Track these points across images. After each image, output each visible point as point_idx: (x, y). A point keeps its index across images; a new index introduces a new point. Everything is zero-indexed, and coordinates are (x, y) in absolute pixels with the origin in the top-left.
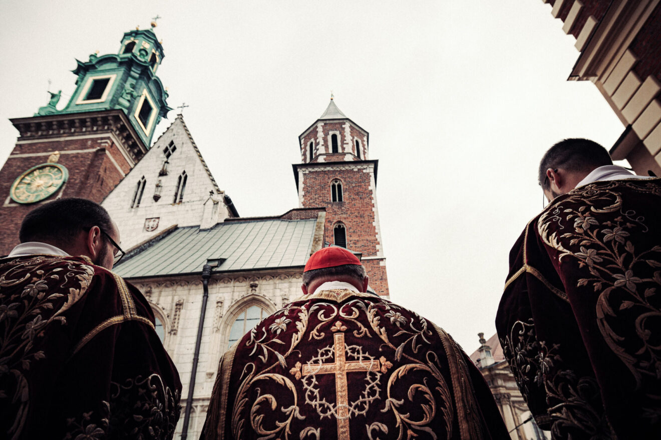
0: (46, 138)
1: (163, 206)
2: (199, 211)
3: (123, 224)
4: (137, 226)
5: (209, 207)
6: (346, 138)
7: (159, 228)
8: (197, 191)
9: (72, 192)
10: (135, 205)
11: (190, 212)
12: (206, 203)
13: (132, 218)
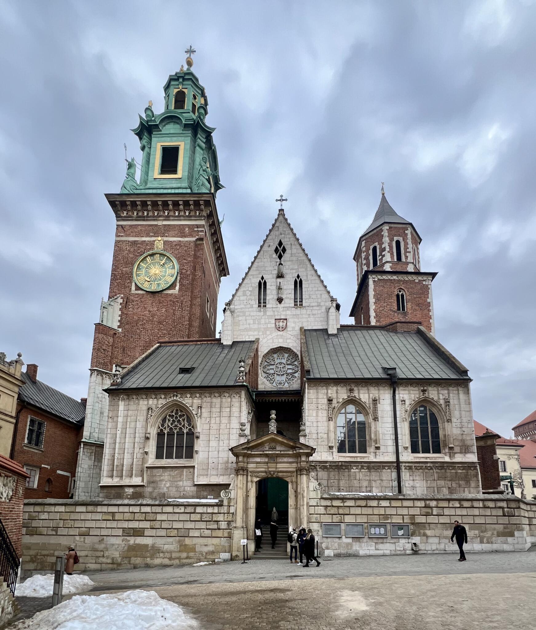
1: (288, 308)
2: (319, 316)
3: (257, 322)
4: (269, 326)
5: (333, 314)
6: (408, 246)
7: (289, 329)
8: (314, 297)
9: (187, 283)
10: (262, 305)
11: (311, 316)
12: (328, 310)
13: (263, 317)
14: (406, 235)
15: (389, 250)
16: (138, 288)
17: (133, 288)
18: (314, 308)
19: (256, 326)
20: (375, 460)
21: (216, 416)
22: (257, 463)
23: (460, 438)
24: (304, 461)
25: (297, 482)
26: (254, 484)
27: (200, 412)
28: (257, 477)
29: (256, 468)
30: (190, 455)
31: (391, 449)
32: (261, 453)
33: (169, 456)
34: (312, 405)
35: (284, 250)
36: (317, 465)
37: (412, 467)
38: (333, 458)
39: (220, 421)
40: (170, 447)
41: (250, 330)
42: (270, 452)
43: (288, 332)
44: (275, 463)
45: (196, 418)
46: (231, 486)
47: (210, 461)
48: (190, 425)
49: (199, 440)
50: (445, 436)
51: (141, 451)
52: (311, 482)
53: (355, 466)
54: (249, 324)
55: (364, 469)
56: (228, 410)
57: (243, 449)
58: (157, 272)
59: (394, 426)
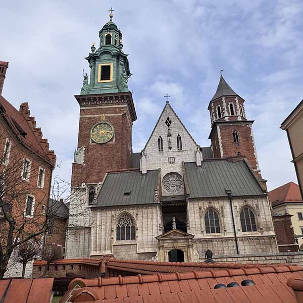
1: (174, 152)
2: (191, 155)
3: (159, 160)
4: (165, 161)
5: (198, 155)
6: (237, 107)
8: (188, 145)
9: (119, 138)
10: (161, 150)
11: (187, 155)
12: (196, 152)
13: (162, 157)
14: (235, 101)
15: (226, 110)
17: (91, 142)
18: (188, 151)
20: (224, 237)
21: (145, 218)
22: (168, 243)
23: (265, 223)
24: (190, 242)
25: (188, 252)
26: (167, 253)
27: (137, 217)
28: (168, 250)
30: (134, 237)
31: (232, 231)
32: (170, 238)
33: (123, 239)
35: (170, 122)
36: (196, 241)
37: (243, 239)
38: (204, 237)
39: (148, 221)
40: (123, 234)
41: (155, 164)
42: (174, 238)
43: (175, 164)
44: (176, 243)
45: (135, 219)
46: (157, 254)
47: (144, 241)
48: (132, 223)
49: (138, 231)
50: (258, 223)
51: (110, 237)
52: (194, 251)
53: (215, 240)
54: (155, 161)
55: (219, 241)
56: (151, 215)
57: (162, 237)
58: (103, 133)
59: (232, 219)
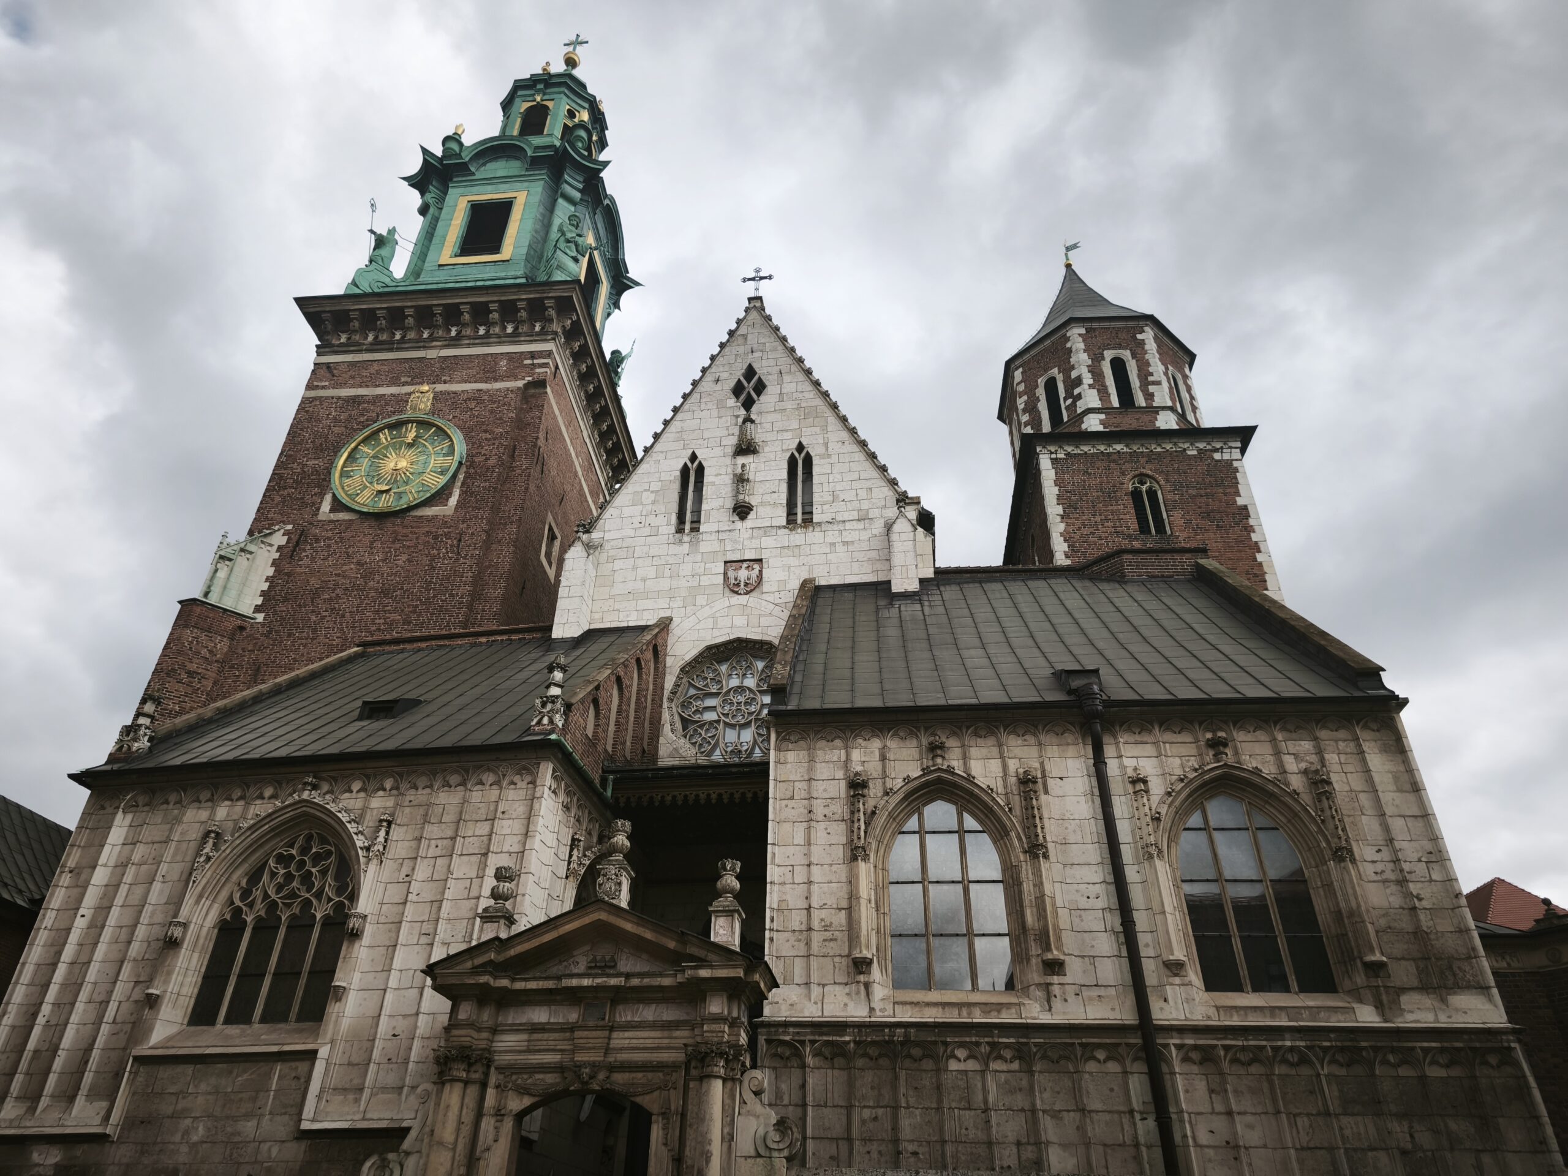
0: (391, 350)
1: (766, 530)
2: (865, 546)
3: (667, 573)
4: (705, 580)
5: (904, 537)
6: (1151, 369)
7: (766, 587)
8: (849, 496)
9: (484, 488)
10: (687, 527)
11: (840, 548)
12: (889, 527)
13: (687, 558)
14: (1142, 343)
15: (1091, 382)
16: (338, 505)
17: (326, 506)
18: (848, 525)
19: (665, 584)
20: (1045, 1019)
21: (438, 852)
22: (534, 1028)
23: (1405, 924)
24: (717, 1019)
25: (683, 1115)
26: (508, 1124)
27: (381, 839)
28: (523, 1091)
29: (528, 1051)
31: (1112, 971)
32: (550, 984)
33: (240, 1015)
34: (791, 803)
35: (760, 387)
36: (802, 1043)
37: (1215, 1049)
38: (872, 1010)
39: (449, 871)
40: (251, 976)
41: (646, 595)
42: (586, 982)
43: (765, 596)
44: (602, 1028)
45: (362, 860)
46: (413, 1134)
47: (384, 1027)
48: (339, 891)
49: (357, 945)
50: (1338, 915)
51: (138, 995)
52: (749, 1113)
53: (962, 1045)
54: (644, 580)
55: (999, 1057)
56: (483, 829)
57: (476, 971)
58: (403, 464)
59: (1110, 878)
